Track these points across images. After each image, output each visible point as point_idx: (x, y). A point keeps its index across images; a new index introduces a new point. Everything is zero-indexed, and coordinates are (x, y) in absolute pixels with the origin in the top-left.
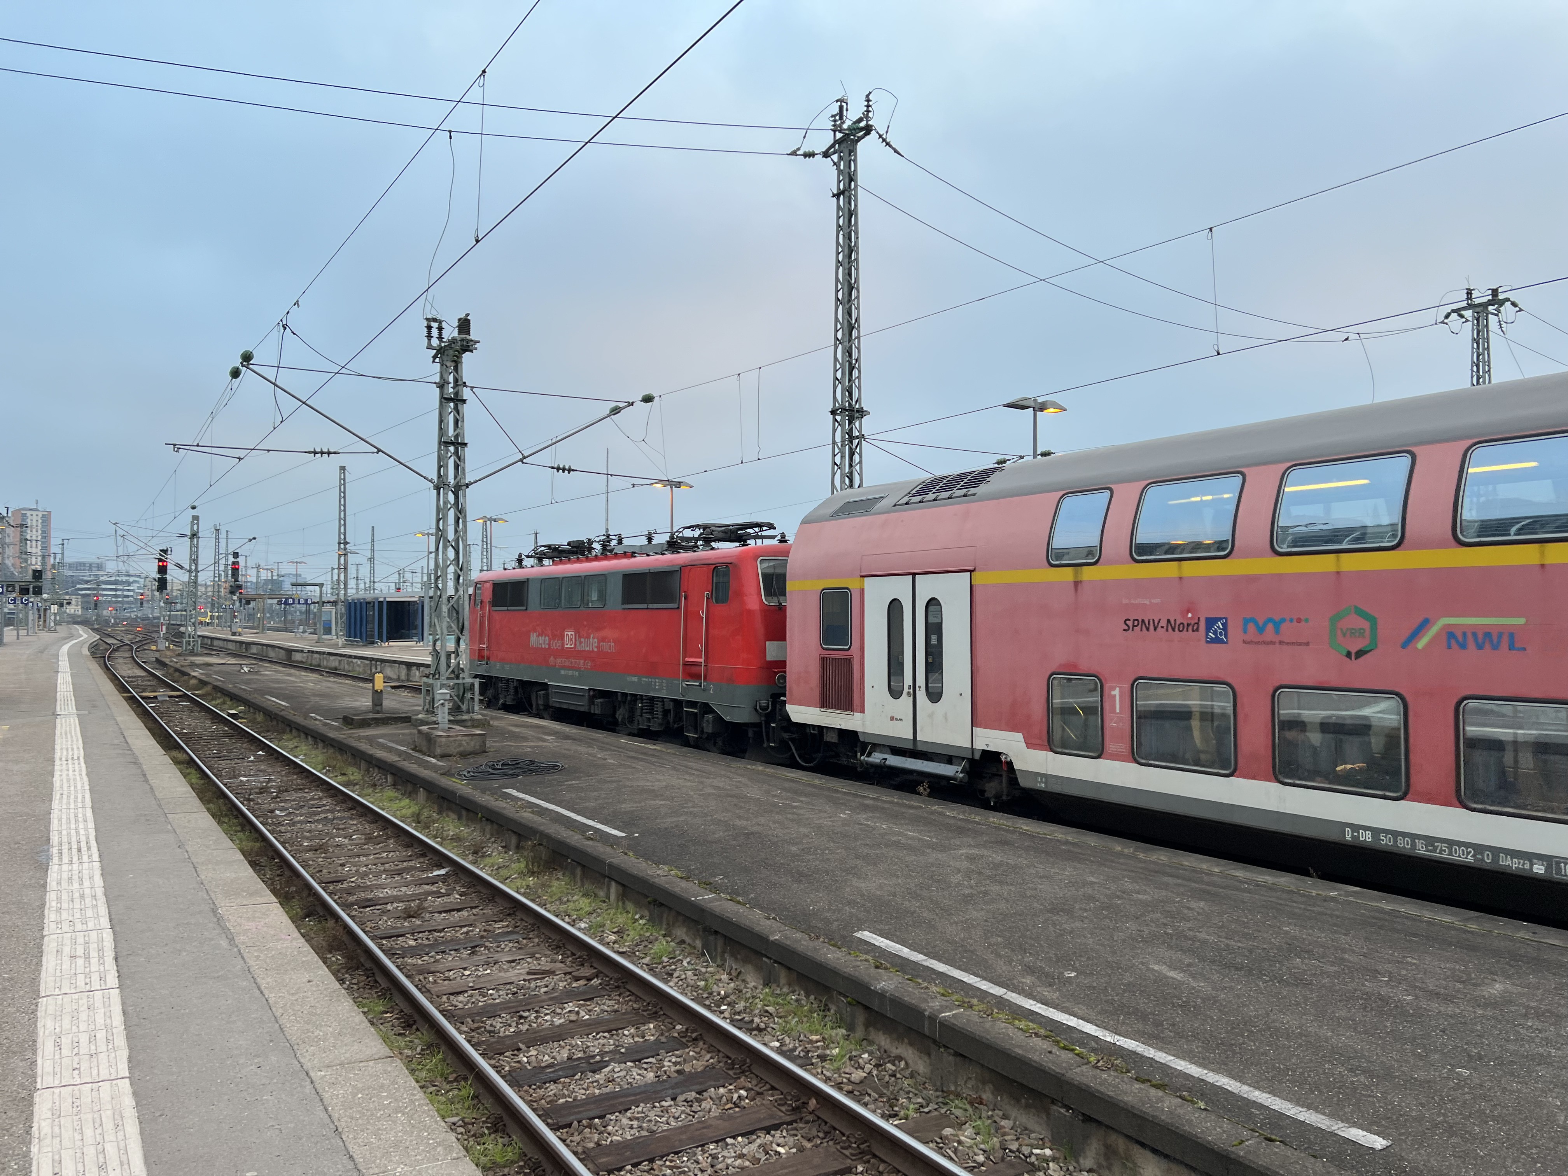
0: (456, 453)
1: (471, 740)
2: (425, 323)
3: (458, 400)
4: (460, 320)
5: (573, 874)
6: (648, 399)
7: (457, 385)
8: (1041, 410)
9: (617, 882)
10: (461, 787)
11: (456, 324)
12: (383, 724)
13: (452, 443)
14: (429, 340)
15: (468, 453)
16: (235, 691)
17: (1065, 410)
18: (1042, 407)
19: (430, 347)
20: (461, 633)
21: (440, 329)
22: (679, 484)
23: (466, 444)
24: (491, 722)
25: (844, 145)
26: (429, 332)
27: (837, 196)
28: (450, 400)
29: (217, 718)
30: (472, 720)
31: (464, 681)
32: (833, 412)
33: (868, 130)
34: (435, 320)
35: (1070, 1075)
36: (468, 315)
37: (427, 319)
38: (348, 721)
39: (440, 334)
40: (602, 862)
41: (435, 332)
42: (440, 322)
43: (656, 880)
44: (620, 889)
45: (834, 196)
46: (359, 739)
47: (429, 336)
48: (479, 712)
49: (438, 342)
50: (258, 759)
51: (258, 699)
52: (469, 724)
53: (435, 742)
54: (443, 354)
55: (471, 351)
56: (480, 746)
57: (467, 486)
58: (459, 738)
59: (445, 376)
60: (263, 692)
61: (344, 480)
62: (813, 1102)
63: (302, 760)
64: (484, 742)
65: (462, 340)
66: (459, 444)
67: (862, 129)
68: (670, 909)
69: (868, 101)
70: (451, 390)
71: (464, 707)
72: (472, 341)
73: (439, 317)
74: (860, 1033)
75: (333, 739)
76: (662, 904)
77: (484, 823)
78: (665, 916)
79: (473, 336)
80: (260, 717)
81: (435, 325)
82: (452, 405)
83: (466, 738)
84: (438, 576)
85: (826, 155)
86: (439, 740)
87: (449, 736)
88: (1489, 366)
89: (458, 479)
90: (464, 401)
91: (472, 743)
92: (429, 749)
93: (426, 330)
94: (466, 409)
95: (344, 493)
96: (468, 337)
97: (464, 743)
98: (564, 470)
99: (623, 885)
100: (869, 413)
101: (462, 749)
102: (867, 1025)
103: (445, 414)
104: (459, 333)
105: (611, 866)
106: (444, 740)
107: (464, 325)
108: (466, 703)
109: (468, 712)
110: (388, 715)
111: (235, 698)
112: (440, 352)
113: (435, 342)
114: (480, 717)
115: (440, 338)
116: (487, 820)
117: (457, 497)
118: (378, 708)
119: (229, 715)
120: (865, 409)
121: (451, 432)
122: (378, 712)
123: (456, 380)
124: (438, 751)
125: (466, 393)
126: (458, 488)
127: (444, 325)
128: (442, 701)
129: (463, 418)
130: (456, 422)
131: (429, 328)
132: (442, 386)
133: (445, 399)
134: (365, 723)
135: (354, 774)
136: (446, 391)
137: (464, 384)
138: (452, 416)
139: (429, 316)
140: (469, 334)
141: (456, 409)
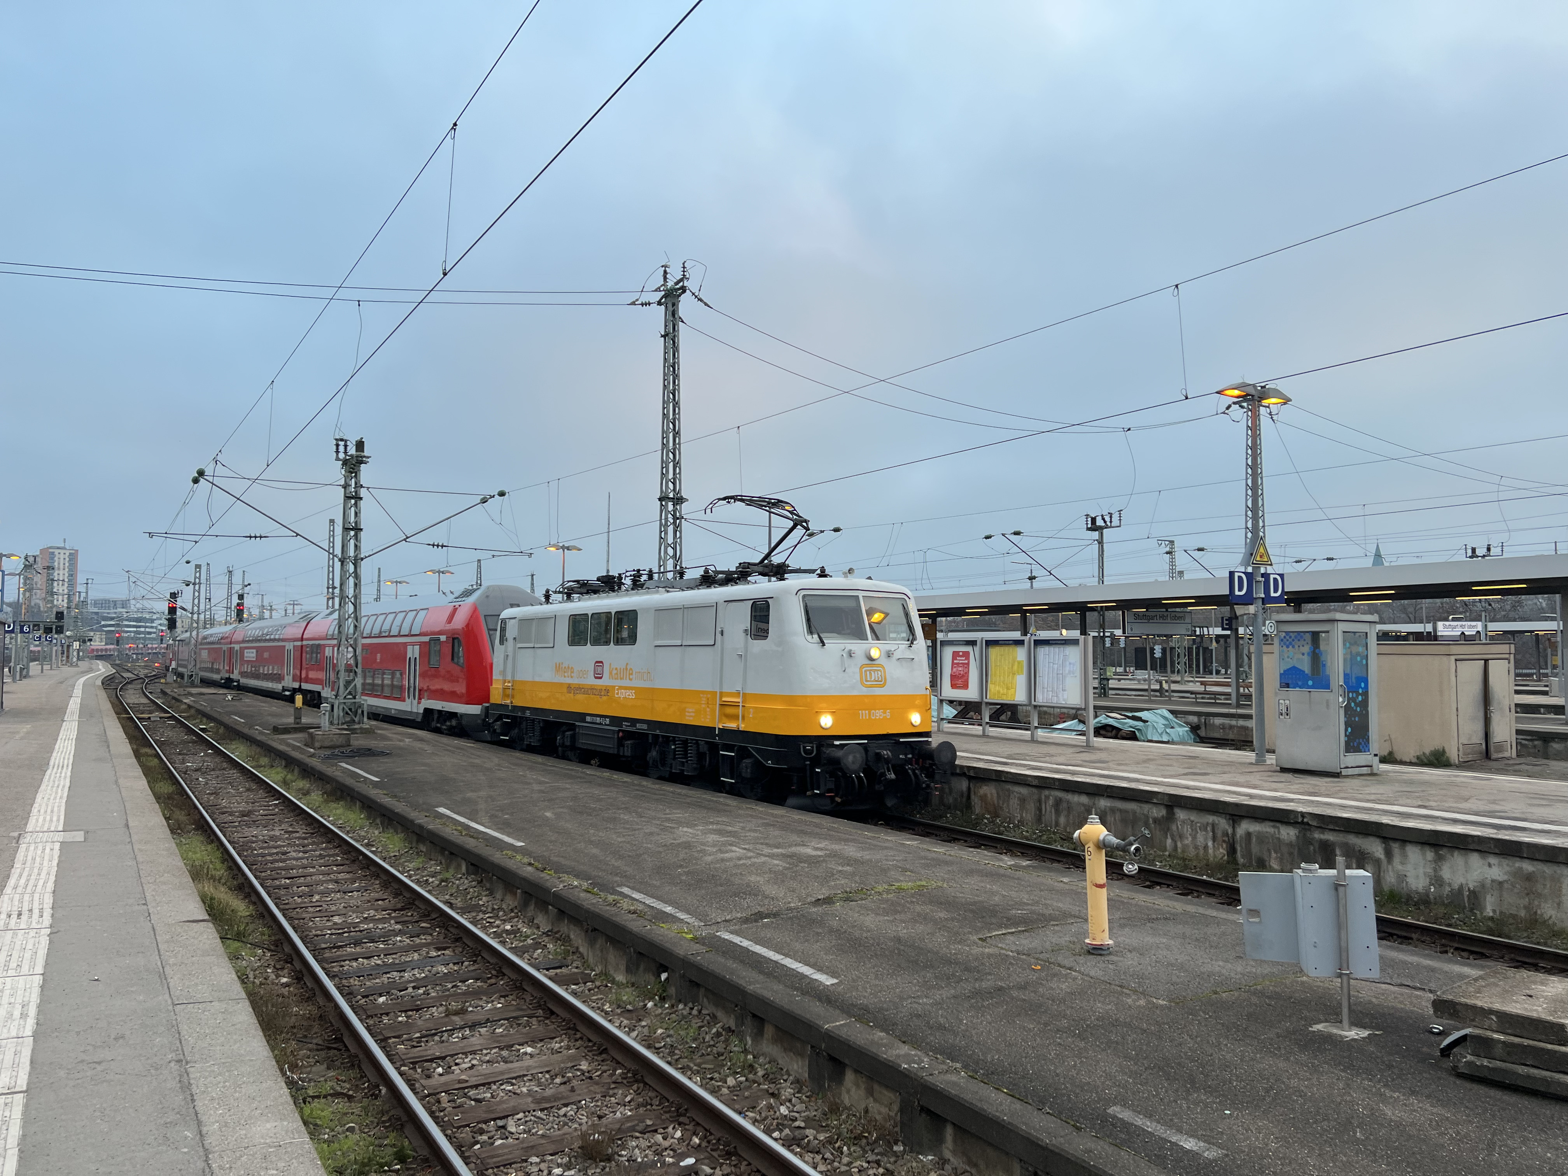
0: (356, 536)
1: (339, 737)
2: (335, 442)
3: (358, 498)
4: (357, 441)
6: (502, 494)
7: (357, 487)
10: (315, 763)
11: (355, 444)
12: (300, 731)
13: (352, 529)
14: (337, 454)
15: (362, 534)
19: (338, 459)
21: (346, 446)
23: (361, 530)
25: (668, 299)
26: (337, 449)
27: (664, 336)
28: (352, 498)
29: (191, 731)
30: (361, 728)
32: (660, 499)
33: (684, 289)
34: (342, 440)
36: (362, 438)
37: (336, 440)
38: (276, 730)
39: (346, 449)
40: (354, 790)
41: (342, 449)
42: (346, 441)
45: (662, 336)
46: (278, 742)
47: (337, 452)
49: (344, 456)
50: (206, 755)
51: (226, 719)
52: (358, 731)
55: (366, 463)
56: (346, 742)
57: (362, 559)
58: (331, 736)
59: (348, 481)
60: (230, 713)
63: (237, 756)
64: (349, 740)
65: (357, 457)
66: (358, 529)
67: (679, 289)
69: (684, 267)
70: (352, 490)
71: (356, 719)
72: (365, 457)
73: (345, 438)
75: (259, 741)
76: (372, 809)
79: (366, 453)
80: (221, 730)
81: (342, 443)
82: (353, 501)
83: (336, 736)
84: (341, 623)
85: (659, 303)
87: (324, 735)
89: (357, 554)
90: (361, 499)
93: (335, 447)
94: (362, 503)
96: (362, 454)
97: (334, 739)
100: (687, 500)
101: (332, 743)
103: (347, 509)
104: (357, 451)
105: (358, 793)
107: (360, 445)
109: (359, 723)
111: (210, 718)
112: (345, 463)
113: (342, 456)
114: (368, 726)
115: (345, 452)
116: (320, 779)
117: (356, 568)
118: (298, 720)
119: (201, 730)
120: (683, 498)
121: (352, 519)
122: (298, 724)
123: (356, 483)
124: (317, 745)
125: (363, 492)
126: (357, 561)
127: (348, 443)
128: (324, 712)
129: (361, 510)
130: (356, 514)
131: (337, 445)
132: (345, 486)
133: (348, 497)
134: (286, 730)
135: (264, 761)
136: (348, 491)
137: (362, 486)
138: (353, 509)
139: (338, 437)
140: (363, 451)
141: (356, 505)
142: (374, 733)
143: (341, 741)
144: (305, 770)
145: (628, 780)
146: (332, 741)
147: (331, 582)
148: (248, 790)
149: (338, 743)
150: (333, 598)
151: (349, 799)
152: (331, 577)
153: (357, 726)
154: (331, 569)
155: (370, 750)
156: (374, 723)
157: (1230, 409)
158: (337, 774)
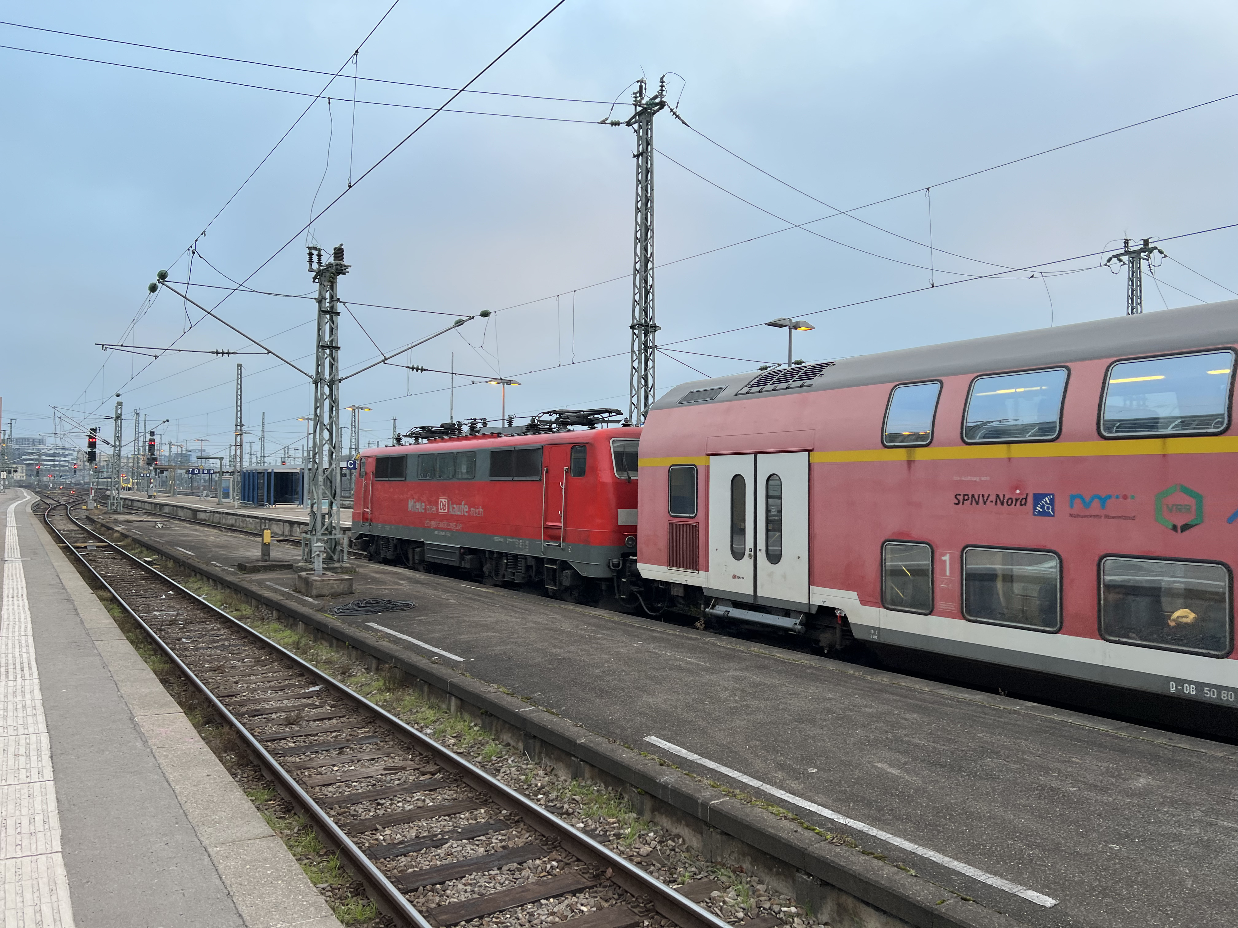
0: (331, 354)
1: (341, 583)
2: (308, 251)
3: (333, 313)
4: (335, 249)
5: (422, 691)
6: (485, 314)
7: (333, 301)
8: (795, 328)
9: (456, 697)
10: (332, 621)
11: (333, 252)
12: (270, 570)
13: (328, 347)
14: (311, 265)
15: (341, 354)
16: (150, 543)
17: (813, 328)
18: (796, 326)
19: (311, 270)
20: (334, 498)
21: (319, 256)
22: (509, 382)
23: (339, 348)
24: (357, 570)
25: (643, 116)
26: (311, 258)
27: (637, 156)
28: (327, 312)
29: (135, 565)
30: (341, 567)
31: (336, 537)
32: (632, 327)
33: (662, 105)
34: (315, 249)
35: (811, 849)
36: (342, 245)
37: (309, 248)
38: (242, 567)
39: (319, 259)
40: (445, 681)
41: (315, 258)
42: (320, 250)
43: (488, 696)
44: (459, 702)
45: (634, 156)
47: (311, 261)
48: (347, 562)
49: (318, 266)
50: (169, 598)
51: (169, 550)
52: (339, 571)
53: (312, 585)
54: (321, 275)
55: (344, 274)
56: (348, 588)
57: (340, 381)
58: (331, 582)
59: (323, 293)
60: (173, 544)
61: (241, 375)
62: (610, 870)
63: (204, 599)
64: (351, 585)
65: (337, 265)
66: (333, 347)
67: (657, 104)
68: (498, 718)
69: (662, 82)
70: (328, 305)
71: (335, 557)
72: (345, 265)
73: (318, 246)
74: (647, 816)
75: (230, 582)
76: (491, 715)
77: (351, 649)
78: (494, 724)
79: (345, 262)
80: (170, 564)
81: (315, 252)
82: (328, 316)
83: (337, 582)
84: (316, 451)
85: (629, 124)
86: (315, 583)
87: (323, 580)
88: (1141, 299)
89: (332, 375)
90: (338, 314)
91: (342, 587)
92: (307, 591)
93: (308, 256)
94: (339, 320)
95: (241, 385)
96: (342, 263)
97: (335, 586)
98: (417, 369)
99: (461, 699)
100: (660, 329)
101: (333, 590)
102: (653, 810)
103: (322, 324)
104: (335, 259)
105: (451, 684)
106: (319, 583)
107: (339, 253)
108: (337, 554)
109: (339, 561)
110: (274, 563)
111: (151, 549)
112: (319, 274)
113: (315, 266)
114: (348, 565)
115: (319, 263)
116: (353, 647)
117: (331, 390)
118: (266, 557)
119: (145, 562)
120: (657, 325)
121: (327, 338)
122: (266, 561)
123: (332, 297)
124: (314, 592)
125: (340, 307)
126: (332, 384)
127: (322, 252)
128: (318, 553)
129: (337, 327)
130: (332, 330)
131: (311, 255)
132: (320, 301)
133: (323, 311)
134: (255, 570)
135: (247, 610)
136: (323, 305)
137: (338, 300)
138: (328, 325)
139: (311, 246)
140: (342, 260)
141: (332, 320)
144: (317, 629)
146: (332, 588)
147: (239, 420)
149: (339, 591)
150: (241, 435)
152: (239, 415)
153: (336, 565)
154: (239, 408)
155: (390, 602)
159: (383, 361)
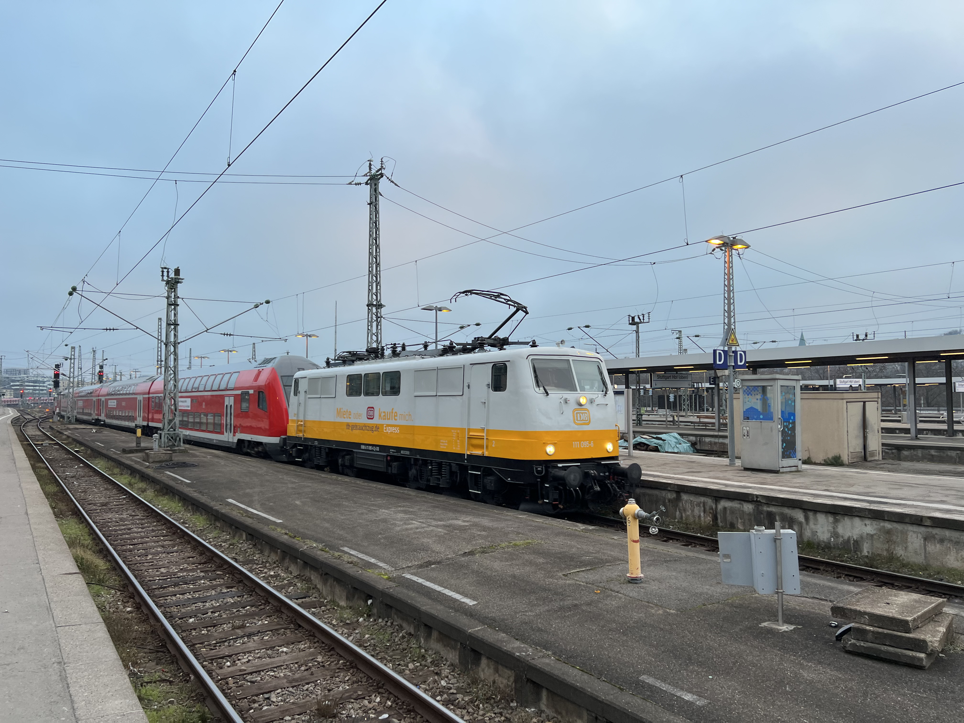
0: (175, 328)
1: (165, 455)
2: (161, 270)
3: (176, 305)
4: (175, 269)
6: (268, 302)
7: (175, 298)
8: (439, 311)
10: (149, 471)
11: (174, 271)
12: (140, 452)
13: (172, 325)
14: (163, 277)
15: (179, 327)
16: (82, 441)
17: (451, 310)
19: (163, 280)
21: (168, 272)
22: (310, 336)
23: (178, 325)
25: (372, 181)
26: (163, 274)
27: (370, 204)
28: (172, 305)
29: (68, 452)
31: (177, 432)
32: (367, 305)
33: (382, 175)
34: (165, 268)
36: (179, 267)
37: (162, 268)
38: (124, 451)
39: (168, 274)
40: (174, 488)
41: (165, 274)
42: (168, 269)
45: (368, 204)
46: (126, 459)
47: (163, 276)
49: (167, 278)
50: (80, 468)
51: (91, 445)
54: (168, 284)
55: (181, 283)
56: (169, 458)
57: (179, 343)
58: (160, 455)
59: (169, 294)
60: (94, 441)
61: (161, 325)
62: (179, 531)
63: (99, 468)
64: (171, 457)
65: (176, 279)
66: (176, 325)
67: (379, 175)
69: (382, 162)
70: (172, 300)
71: (176, 444)
72: (180, 279)
73: (167, 267)
74: (213, 522)
75: (114, 458)
77: (151, 483)
78: (187, 504)
79: (181, 277)
81: (165, 270)
82: (173, 307)
83: (163, 454)
85: (367, 183)
86: (151, 455)
89: (175, 340)
90: (178, 305)
93: (161, 273)
94: (179, 308)
96: (179, 277)
97: (162, 457)
100: (385, 306)
102: (215, 520)
103: (169, 311)
104: (175, 275)
105: (177, 490)
107: (177, 272)
108: (177, 442)
109: (178, 446)
110: (143, 448)
111: (81, 444)
112: (168, 282)
113: (165, 278)
114: (183, 448)
115: (168, 276)
116: (153, 482)
117: (175, 349)
118: (138, 445)
119: (76, 451)
120: (382, 305)
121: (173, 318)
122: (138, 447)
123: (175, 296)
124: (151, 460)
125: (179, 301)
126: (176, 344)
127: (170, 270)
128: (155, 439)
129: (178, 312)
130: (175, 314)
131: (163, 272)
132: (168, 298)
133: (169, 304)
134: (131, 451)
135: (116, 471)
136: (169, 301)
137: (178, 297)
138: (173, 312)
139: (163, 266)
140: (179, 275)
141: (175, 309)
142: (187, 452)
143: (166, 457)
144: (142, 476)
145: (348, 480)
146: (160, 458)
147: (159, 357)
148: (106, 489)
149: (164, 459)
150: (161, 368)
151: (171, 494)
152: (159, 354)
153: (176, 448)
154: (159, 349)
155: (184, 463)
156: (187, 446)
157: (715, 251)
158: (164, 479)
159: (206, 331)
